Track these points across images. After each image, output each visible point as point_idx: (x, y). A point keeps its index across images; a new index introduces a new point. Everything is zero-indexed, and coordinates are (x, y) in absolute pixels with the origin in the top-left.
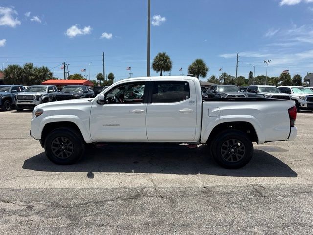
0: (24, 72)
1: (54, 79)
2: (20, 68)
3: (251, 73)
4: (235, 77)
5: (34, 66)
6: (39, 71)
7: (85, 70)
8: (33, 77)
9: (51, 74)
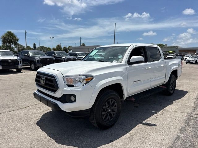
3: (34, 44)
4: (25, 46)
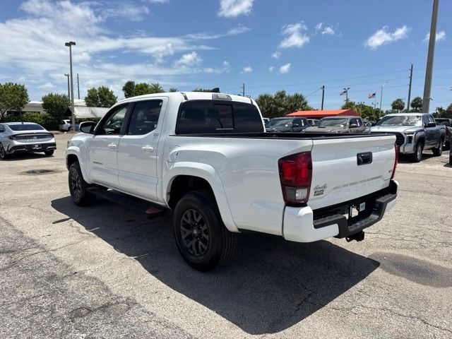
0: (275, 103)
1: (309, 109)
2: (271, 99)
5: (287, 95)
6: (290, 100)
7: (374, 94)
8: (282, 109)
9: (305, 103)
